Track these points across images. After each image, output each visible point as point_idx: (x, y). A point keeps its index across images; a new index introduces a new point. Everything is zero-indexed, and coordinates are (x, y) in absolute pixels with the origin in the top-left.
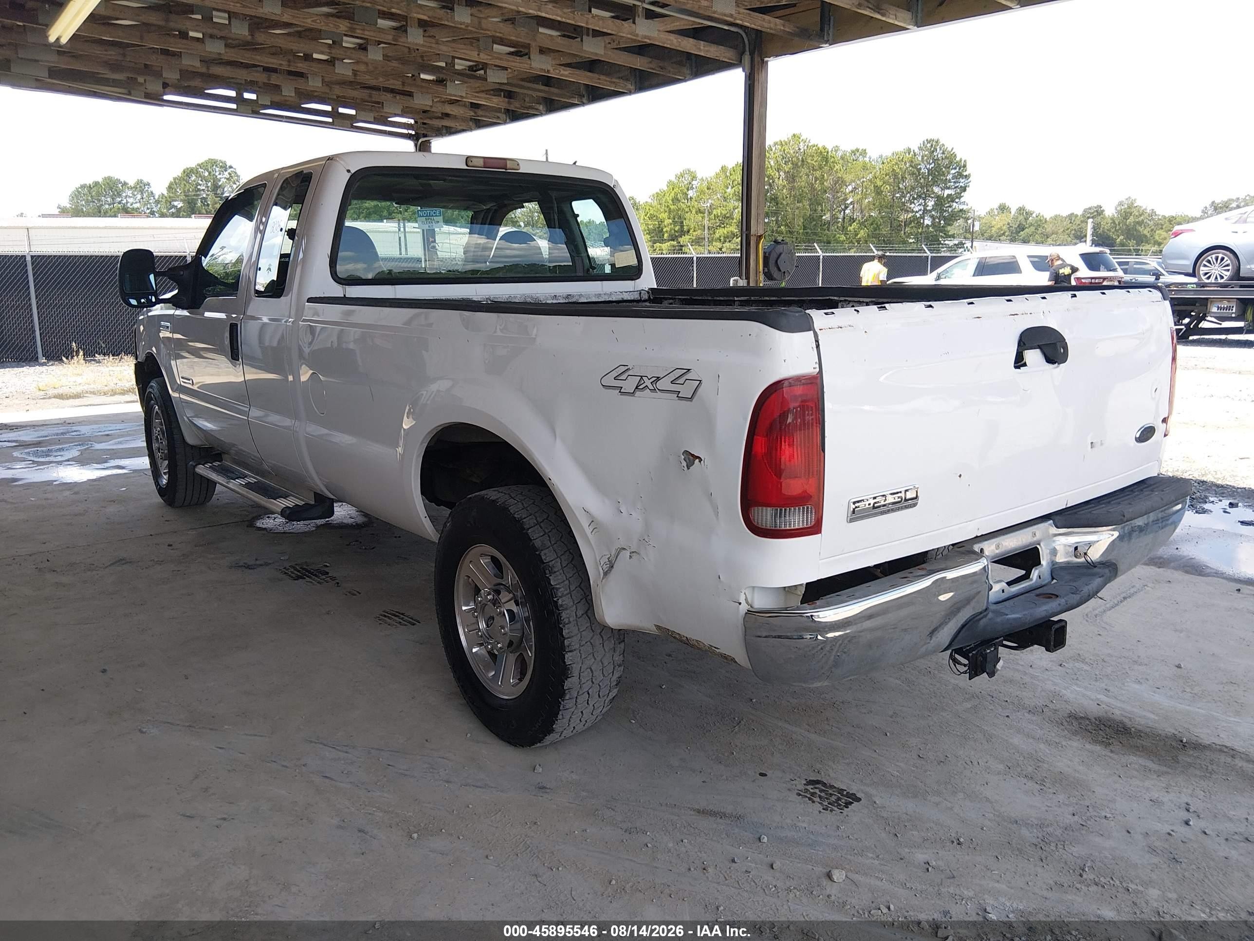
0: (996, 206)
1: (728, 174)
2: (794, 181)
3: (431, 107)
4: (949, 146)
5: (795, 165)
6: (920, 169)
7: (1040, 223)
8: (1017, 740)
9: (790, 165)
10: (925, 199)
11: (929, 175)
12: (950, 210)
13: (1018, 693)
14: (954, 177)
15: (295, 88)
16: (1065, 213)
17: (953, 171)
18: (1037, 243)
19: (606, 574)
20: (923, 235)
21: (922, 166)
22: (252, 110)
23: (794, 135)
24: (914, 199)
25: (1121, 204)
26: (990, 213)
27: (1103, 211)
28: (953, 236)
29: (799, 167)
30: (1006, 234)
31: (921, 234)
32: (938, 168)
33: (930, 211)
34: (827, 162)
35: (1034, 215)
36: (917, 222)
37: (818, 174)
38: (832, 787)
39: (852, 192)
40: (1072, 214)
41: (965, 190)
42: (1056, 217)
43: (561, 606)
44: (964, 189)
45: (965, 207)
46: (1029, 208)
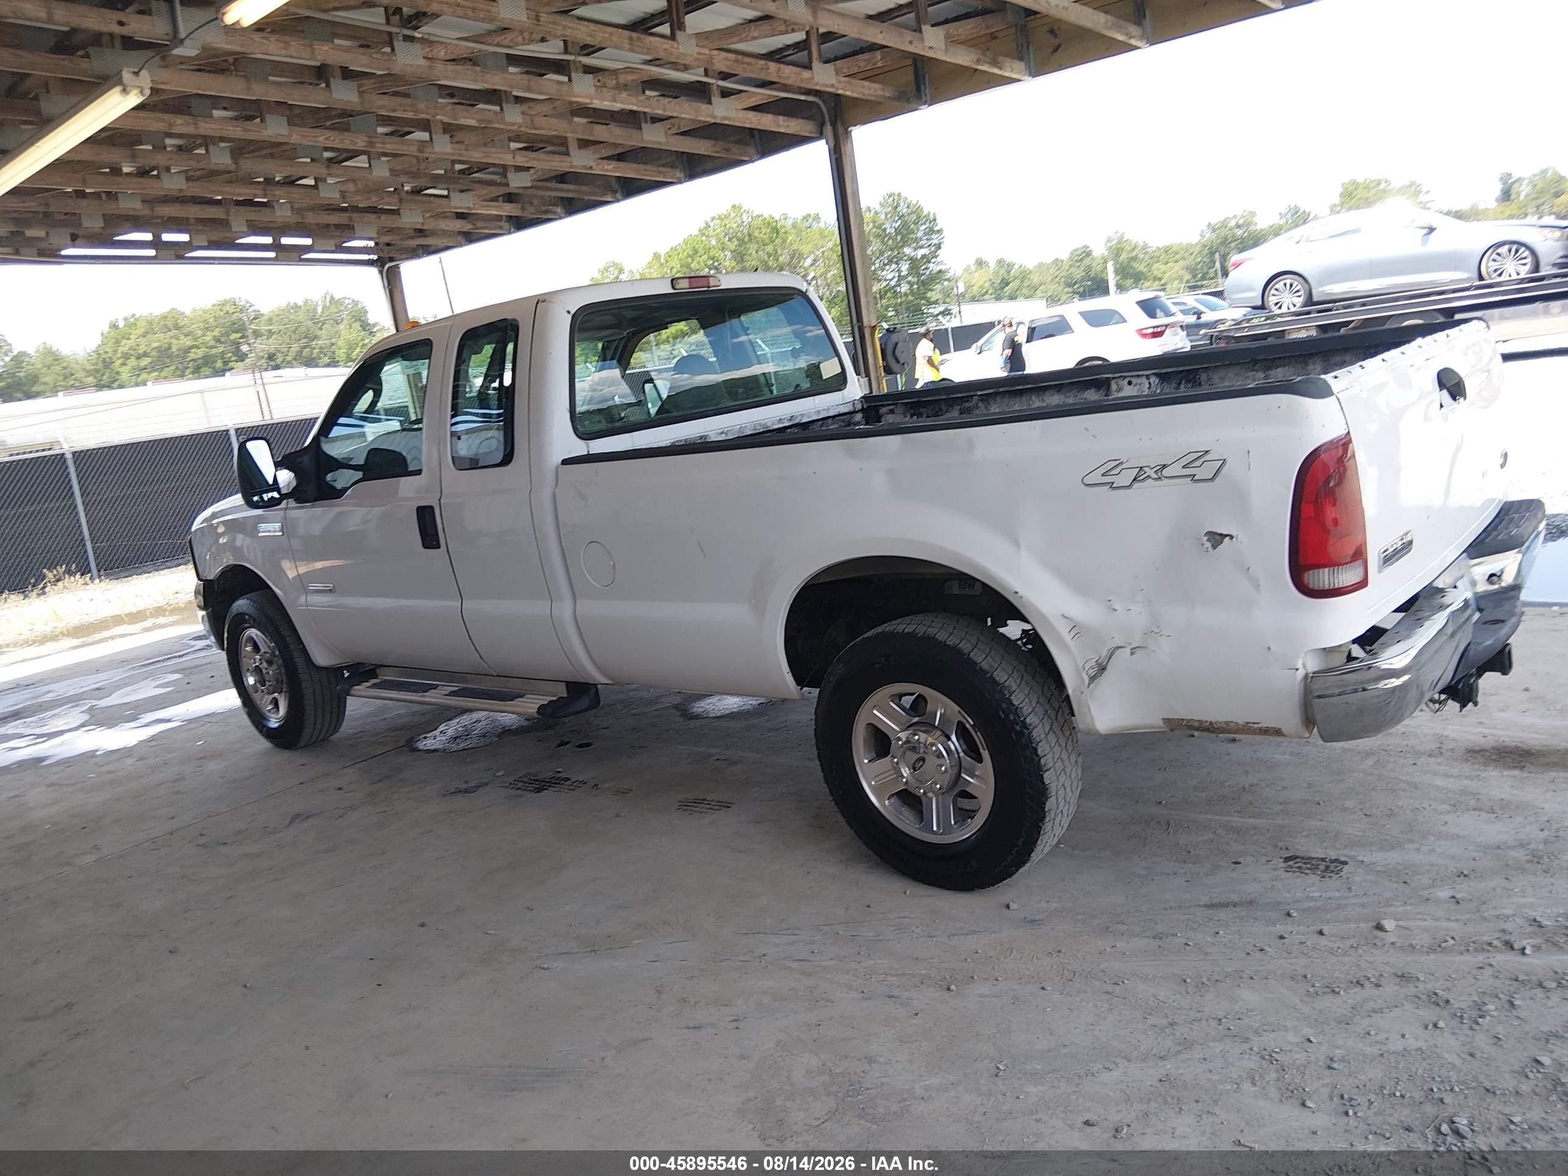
0: (972, 261)
1: (662, 261)
2: (742, 261)
3: (423, 224)
4: (913, 198)
5: (742, 242)
6: (885, 229)
7: (1024, 275)
8: (1440, 782)
9: (736, 243)
10: (897, 263)
11: (897, 235)
12: (928, 273)
13: (1405, 742)
14: (925, 234)
15: (247, 221)
16: (1049, 260)
17: (923, 227)
18: (1027, 298)
19: (1092, 679)
20: (904, 306)
21: (887, 225)
22: (177, 254)
23: (734, 206)
24: (885, 265)
25: (1109, 240)
26: (967, 269)
27: (1091, 251)
28: (936, 302)
29: (746, 243)
30: (990, 292)
31: (900, 305)
32: (905, 224)
33: (906, 276)
34: (778, 233)
35: (1016, 267)
36: (891, 290)
37: (770, 248)
38: (1310, 858)
39: (812, 265)
40: (1057, 259)
41: (940, 248)
42: (1040, 265)
43: (1030, 725)
44: (938, 246)
45: (943, 267)
46: (1009, 259)
